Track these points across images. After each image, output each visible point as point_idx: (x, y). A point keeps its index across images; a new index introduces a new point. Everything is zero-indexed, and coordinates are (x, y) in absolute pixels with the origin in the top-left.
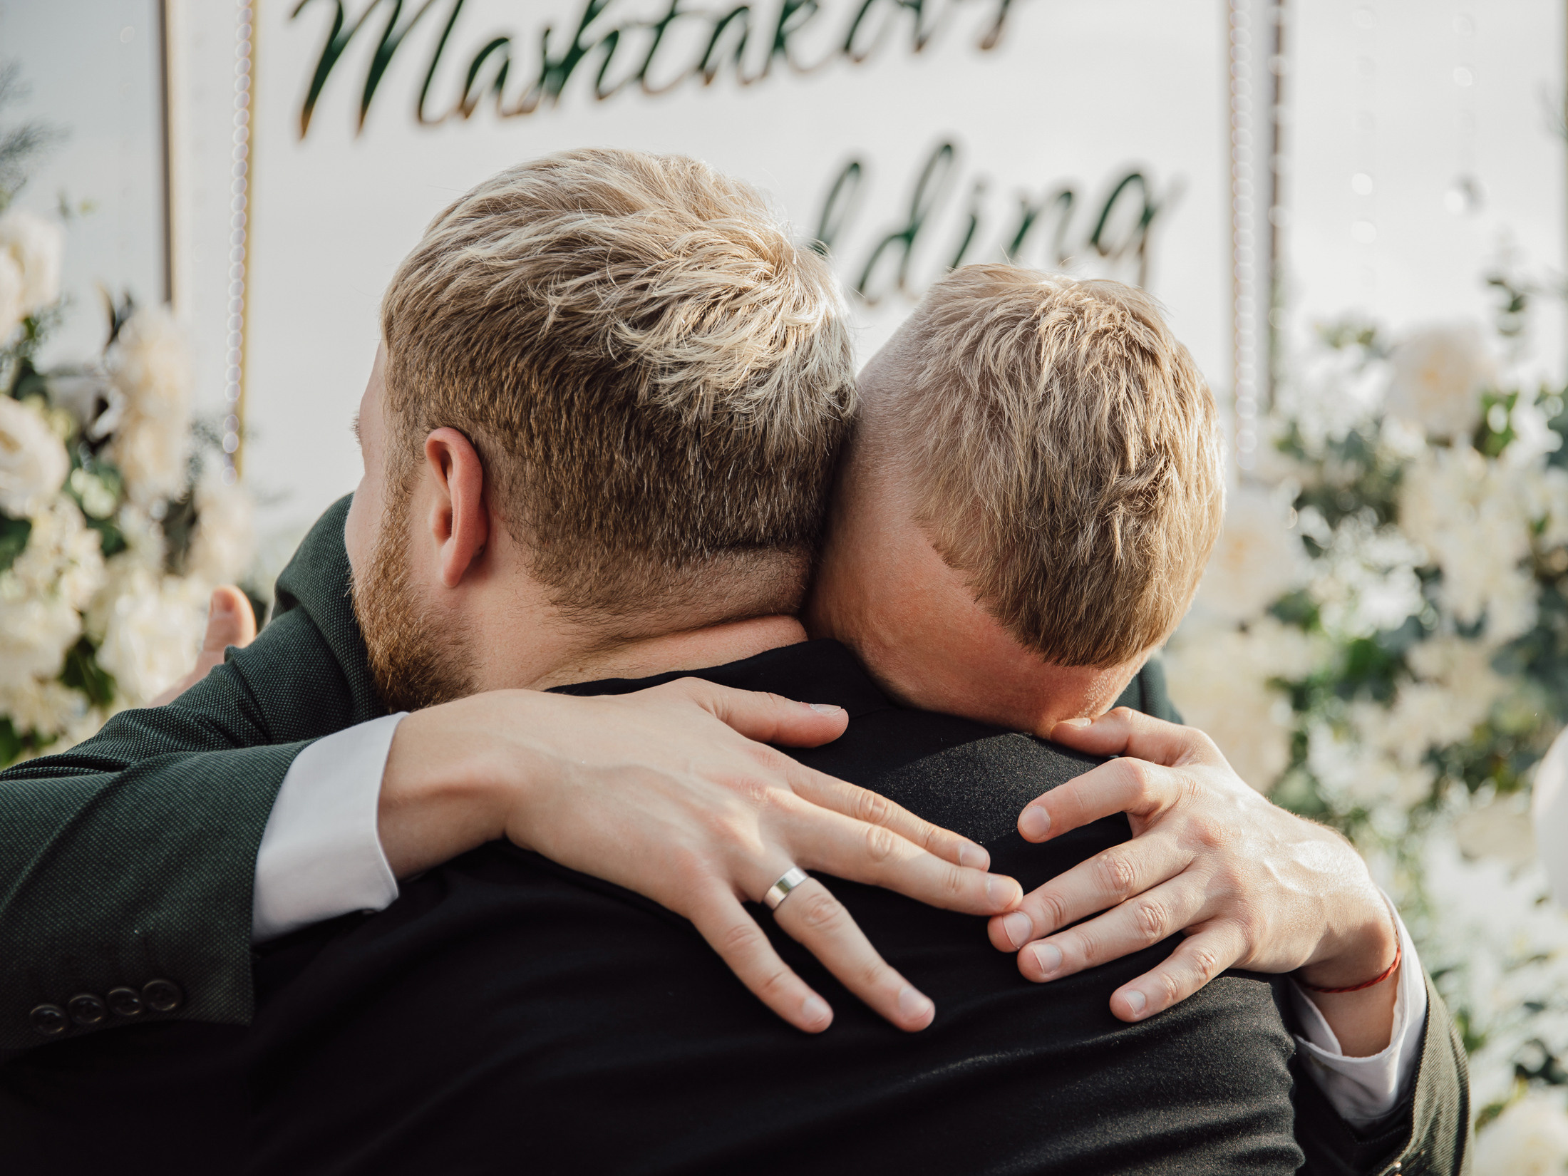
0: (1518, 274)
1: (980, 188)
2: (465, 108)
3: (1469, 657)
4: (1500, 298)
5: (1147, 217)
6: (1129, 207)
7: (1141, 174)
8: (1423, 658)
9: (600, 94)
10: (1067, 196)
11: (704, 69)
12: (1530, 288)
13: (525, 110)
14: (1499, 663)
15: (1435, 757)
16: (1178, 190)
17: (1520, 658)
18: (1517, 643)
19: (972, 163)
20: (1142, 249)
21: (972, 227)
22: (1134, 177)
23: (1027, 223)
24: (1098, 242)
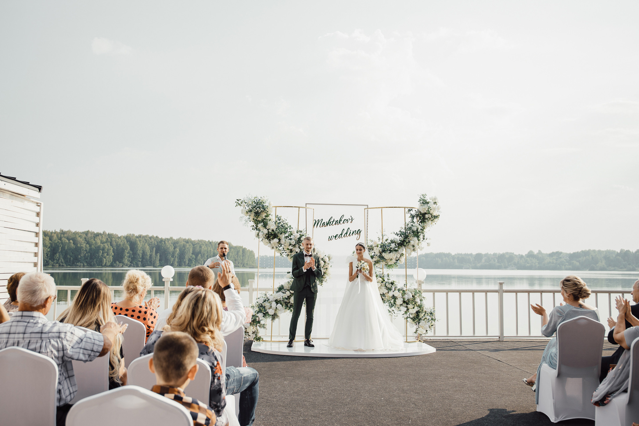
2: (322, 226)
5: (360, 232)
9: (330, 225)
10: (356, 231)
11: (335, 224)
13: (325, 226)
15: (375, 261)
20: (360, 234)
21: (350, 232)
22: (359, 230)
24: (357, 233)
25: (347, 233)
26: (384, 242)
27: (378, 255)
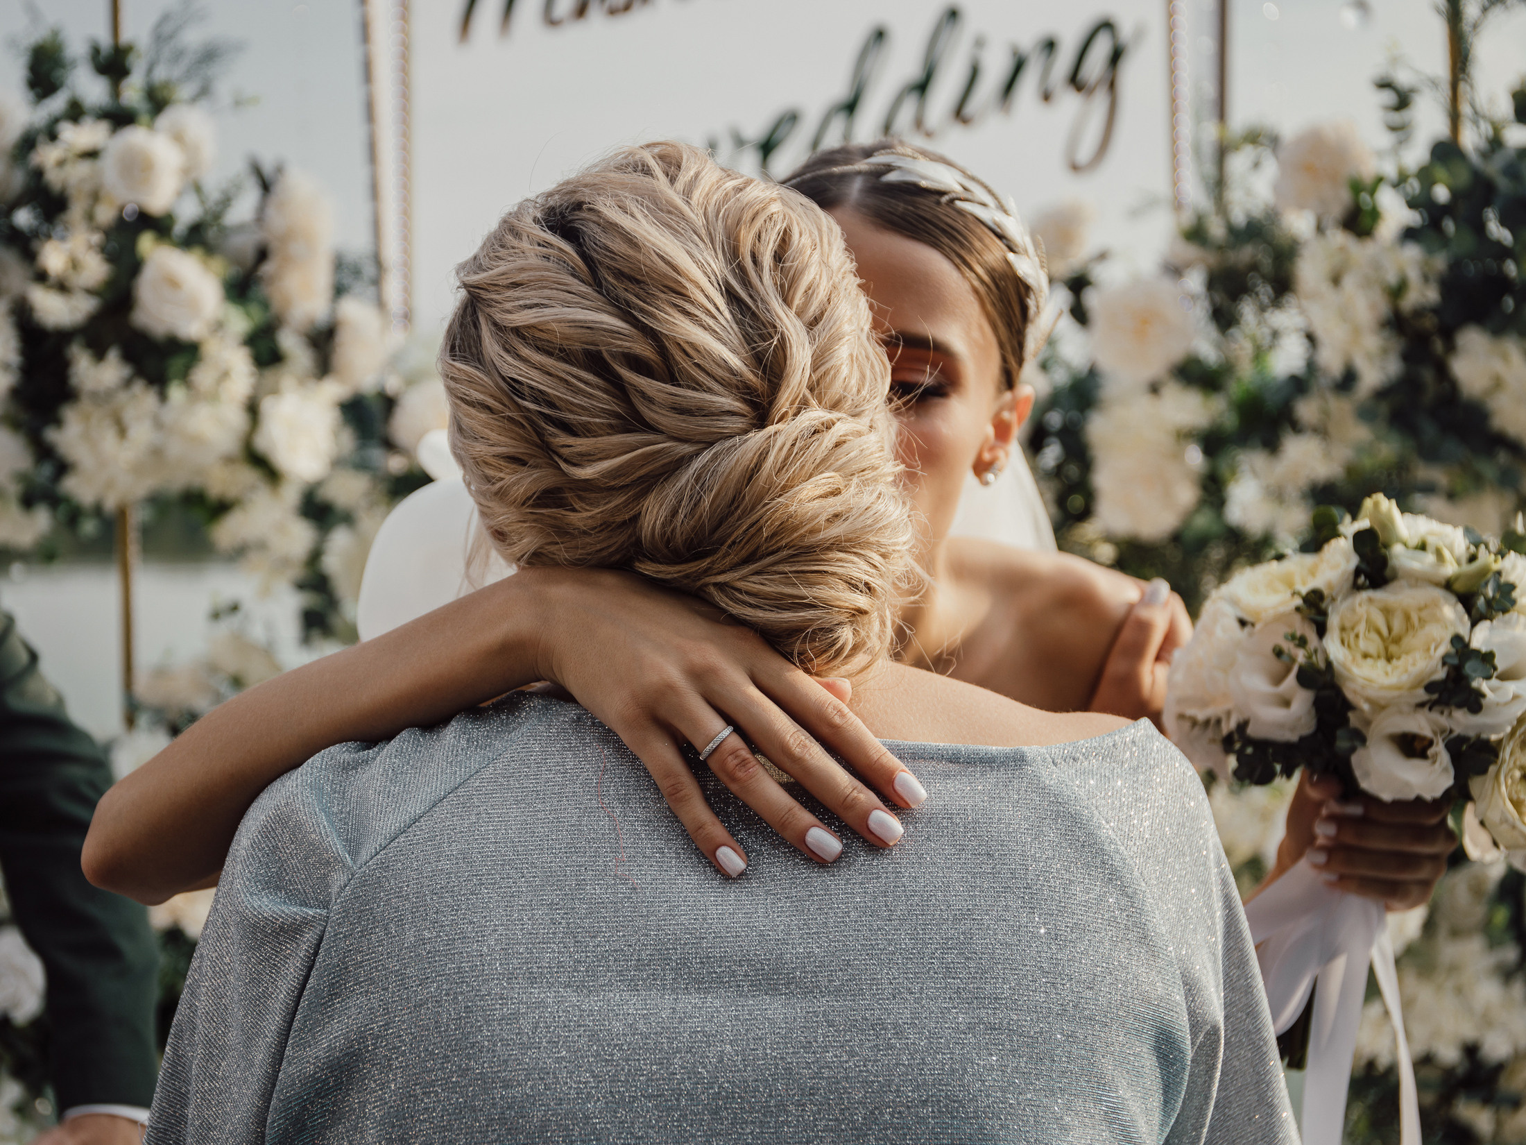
0: (1404, 78)
1: (980, 43)
2: (580, 9)
3: (1341, 407)
4: (1388, 97)
5: (1116, 56)
6: (1101, 49)
7: (1111, 21)
8: (1306, 410)
10: (1050, 45)
12: (1412, 90)
14: (1365, 414)
16: (1140, 34)
17: (1384, 408)
18: (1382, 394)
19: (972, 24)
20: (1112, 86)
21: (974, 74)
22: (1106, 25)
23: (1019, 66)
24: (1075, 81)
25: (922, 87)
26: (1496, 143)
27: (1372, 376)
